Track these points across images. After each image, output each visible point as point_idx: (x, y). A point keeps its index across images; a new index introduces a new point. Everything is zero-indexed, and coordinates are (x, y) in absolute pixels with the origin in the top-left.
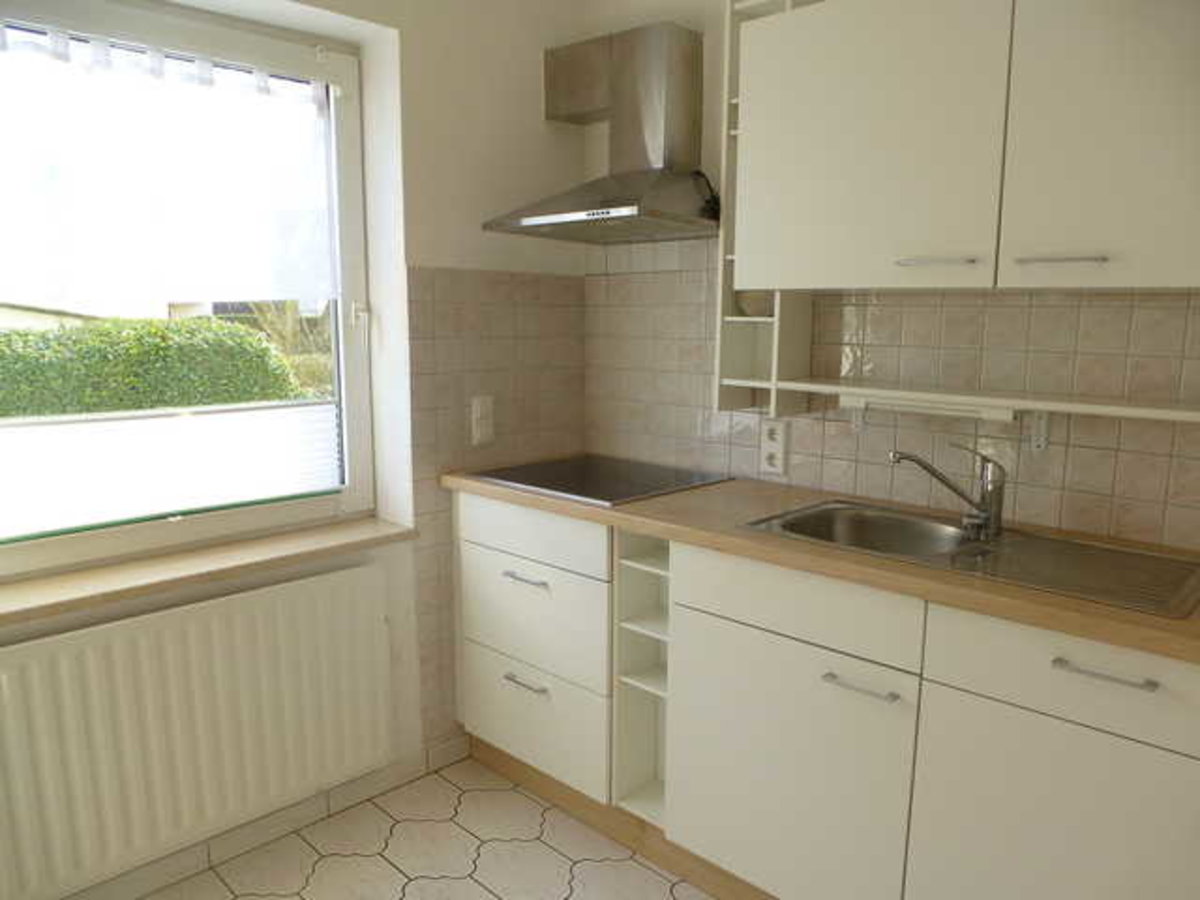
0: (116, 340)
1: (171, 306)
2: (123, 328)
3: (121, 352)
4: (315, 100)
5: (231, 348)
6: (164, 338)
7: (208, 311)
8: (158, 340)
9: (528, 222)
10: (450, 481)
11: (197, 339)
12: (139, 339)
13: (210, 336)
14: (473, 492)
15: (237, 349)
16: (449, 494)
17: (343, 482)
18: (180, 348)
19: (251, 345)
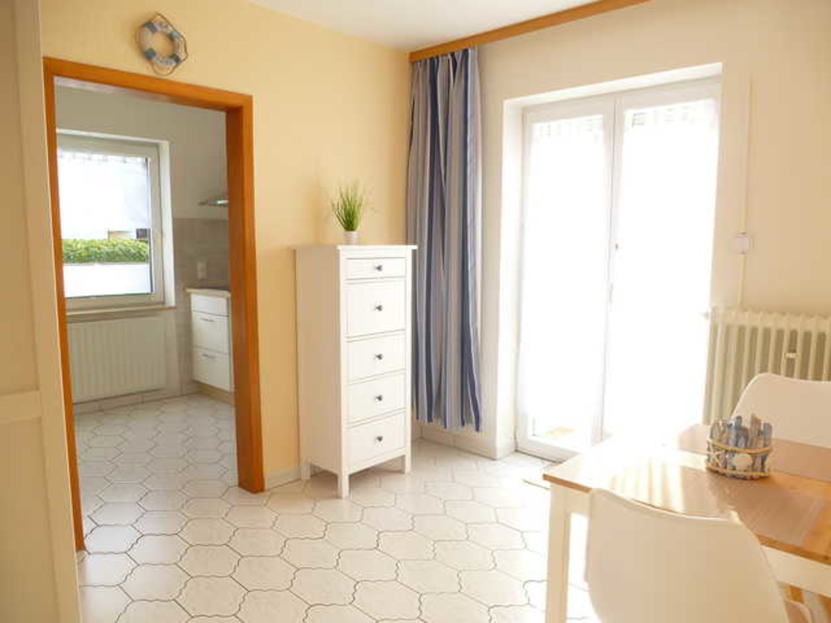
0: (75, 249)
1: (110, 233)
2: (78, 243)
3: (77, 255)
4: (143, 163)
5: (135, 254)
6: (99, 249)
7: (134, 235)
8: (96, 249)
9: (219, 202)
10: (189, 290)
11: (117, 249)
12: (87, 249)
13: (123, 248)
14: (196, 293)
15: (138, 255)
16: (189, 295)
17: (152, 290)
18: (107, 253)
19: (145, 252)
